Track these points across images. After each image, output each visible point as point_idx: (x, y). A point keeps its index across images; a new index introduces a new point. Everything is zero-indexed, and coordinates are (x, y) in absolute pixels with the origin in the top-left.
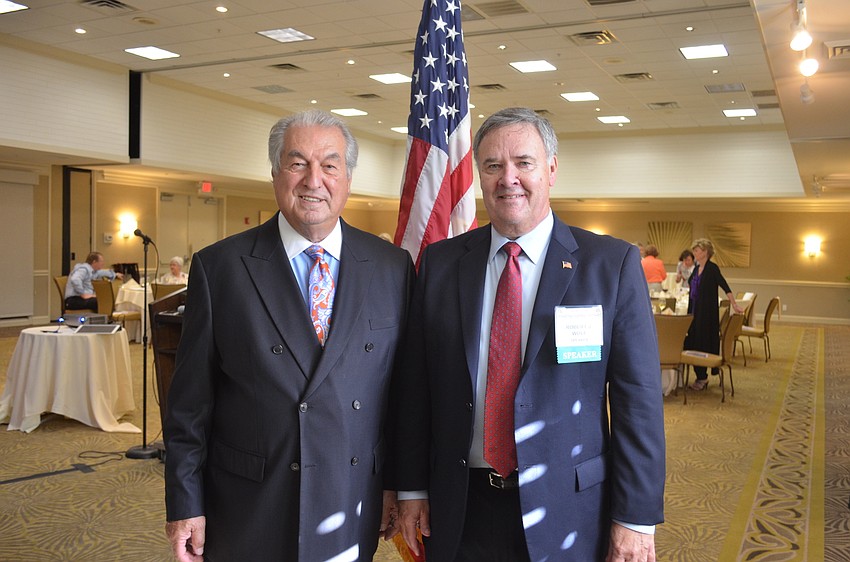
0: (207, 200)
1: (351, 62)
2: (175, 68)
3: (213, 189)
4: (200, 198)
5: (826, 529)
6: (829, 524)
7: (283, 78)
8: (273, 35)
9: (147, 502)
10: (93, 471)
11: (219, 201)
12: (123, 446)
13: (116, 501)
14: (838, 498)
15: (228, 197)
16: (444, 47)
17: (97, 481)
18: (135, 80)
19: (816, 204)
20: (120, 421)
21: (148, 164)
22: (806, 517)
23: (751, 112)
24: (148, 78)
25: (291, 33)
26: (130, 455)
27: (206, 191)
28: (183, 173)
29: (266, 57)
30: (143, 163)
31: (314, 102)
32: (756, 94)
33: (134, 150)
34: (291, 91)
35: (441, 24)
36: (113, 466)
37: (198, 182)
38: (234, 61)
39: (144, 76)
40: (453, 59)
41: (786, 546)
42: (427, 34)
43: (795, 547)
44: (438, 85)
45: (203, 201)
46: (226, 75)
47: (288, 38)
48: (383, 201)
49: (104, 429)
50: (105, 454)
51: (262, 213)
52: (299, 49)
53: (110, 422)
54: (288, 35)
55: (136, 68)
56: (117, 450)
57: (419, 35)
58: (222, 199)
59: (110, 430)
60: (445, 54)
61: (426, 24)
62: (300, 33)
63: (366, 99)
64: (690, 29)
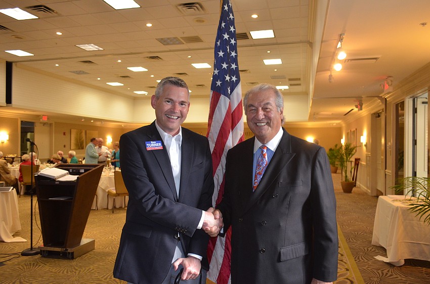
0: (44, 124)
1: (119, 61)
2: (31, 61)
3: (48, 119)
4: (41, 123)
5: (355, 260)
6: (355, 258)
7: (85, 67)
8: (83, 47)
9: (40, 279)
10: (4, 265)
11: (51, 125)
12: (20, 250)
13: (22, 281)
14: (354, 246)
15: (55, 123)
16: (228, 48)
17: (8, 270)
18: (9, 66)
19: (311, 124)
20: (13, 236)
21: (16, 107)
22: (345, 255)
23: (287, 87)
24: (16, 65)
25: (92, 46)
26: (24, 254)
27: (45, 120)
28: (34, 111)
29: (78, 57)
30: (13, 106)
31: (99, 79)
32: (290, 80)
33: (9, 100)
34: (88, 73)
35: (226, 36)
36: (16, 261)
37: (40, 116)
38: (62, 58)
39: (14, 64)
40: (233, 54)
41: (343, 270)
42: (219, 41)
43: (347, 270)
44: (225, 66)
45: (42, 124)
46: (57, 65)
47: (91, 49)
48: (129, 124)
49: (5, 241)
50: (10, 255)
51: (72, 130)
52: (95, 54)
53: (9, 237)
54: (91, 47)
55: (9, 60)
56: (16, 251)
57: (216, 42)
58: (52, 124)
59: (9, 242)
60: (228, 50)
61: (219, 36)
62: (96, 47)
63: (124, 78)
64: (269, 52)
